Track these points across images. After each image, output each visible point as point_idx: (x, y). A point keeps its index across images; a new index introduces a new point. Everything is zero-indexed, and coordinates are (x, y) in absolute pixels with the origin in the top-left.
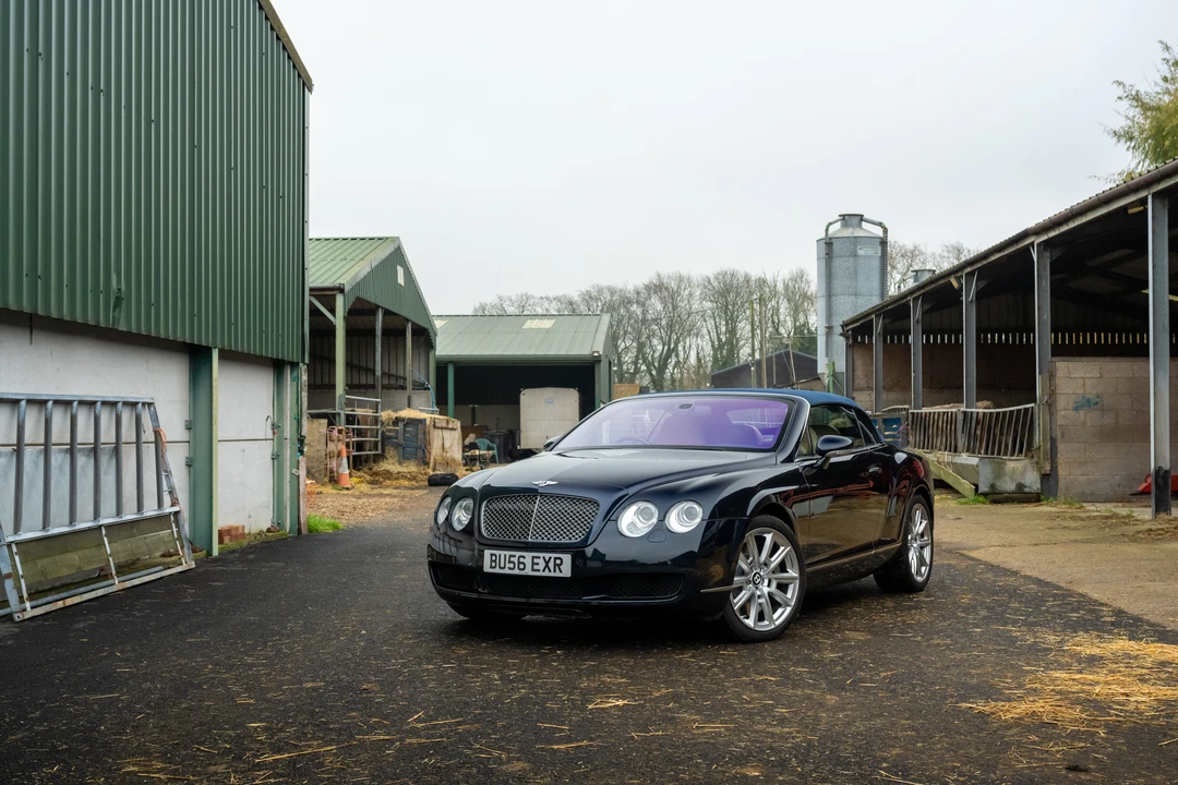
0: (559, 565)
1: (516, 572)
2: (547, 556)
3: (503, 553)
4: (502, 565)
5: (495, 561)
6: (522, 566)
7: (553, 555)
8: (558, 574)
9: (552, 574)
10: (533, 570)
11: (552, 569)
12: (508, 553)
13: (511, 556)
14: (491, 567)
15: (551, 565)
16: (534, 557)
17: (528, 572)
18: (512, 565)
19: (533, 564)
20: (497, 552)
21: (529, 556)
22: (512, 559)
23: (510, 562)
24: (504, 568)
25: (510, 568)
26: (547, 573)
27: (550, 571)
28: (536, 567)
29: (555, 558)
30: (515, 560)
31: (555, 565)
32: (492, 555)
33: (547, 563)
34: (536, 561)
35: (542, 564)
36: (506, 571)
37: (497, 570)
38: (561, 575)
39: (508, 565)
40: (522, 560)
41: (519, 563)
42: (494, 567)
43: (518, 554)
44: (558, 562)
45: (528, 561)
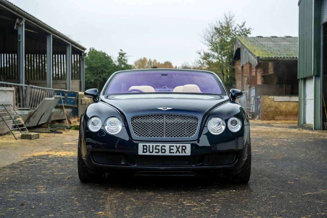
0: (184, 150)
1: (160, 154)
2: (178, 145)
3: (151, 145)
4: (151, 151)
5: (146, 149)
6: (163, 151)
7: (181, 145)
8: (184, 154)
9: (181, 154)
10: (170, 152)
11: (181, 151)
12: (155, 145)
13: (156, 146)
14: (143, 152)
15: (180, 149)
16: (170, 146)
17: (167, 153)
18: (157, 151)
19: (170, 149)
20: (148, 145)
21: (167, 146)
22: (157, 147)
23: (156, 149)
24: (152, 152)
25: (156, 152)
26: (178, 154)
27: (179, 153)
28: (171, 151)
29: (182, 146)
30: (160, 148)
31: (182, 149)
32: (143, 146)
33: (178, 149)
34: (172, 148)
35: (175, 149)
36: (154, 154)
37: (148, 154)
38: (185, 154)
39: (154, 151)
40: (163, 148)
41: (162, 149)
42: (146, 152)
43: (161, 145)
44: (184, 148)
45: (167, 148)
